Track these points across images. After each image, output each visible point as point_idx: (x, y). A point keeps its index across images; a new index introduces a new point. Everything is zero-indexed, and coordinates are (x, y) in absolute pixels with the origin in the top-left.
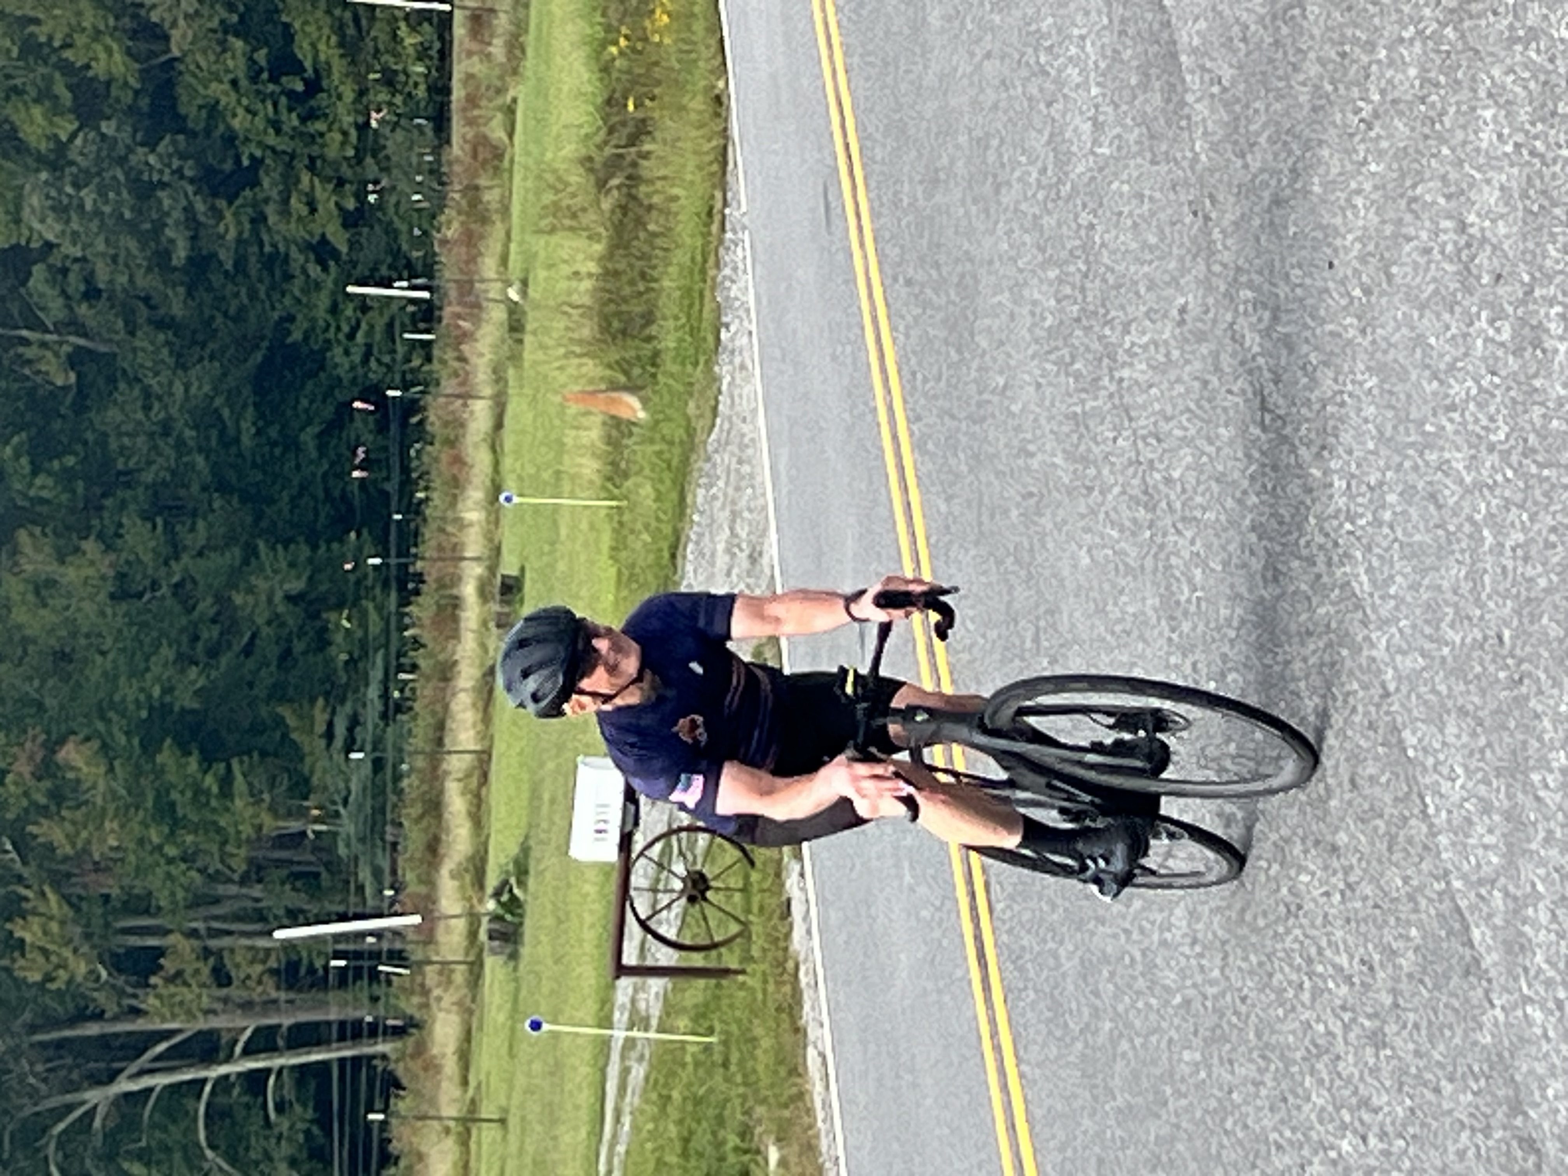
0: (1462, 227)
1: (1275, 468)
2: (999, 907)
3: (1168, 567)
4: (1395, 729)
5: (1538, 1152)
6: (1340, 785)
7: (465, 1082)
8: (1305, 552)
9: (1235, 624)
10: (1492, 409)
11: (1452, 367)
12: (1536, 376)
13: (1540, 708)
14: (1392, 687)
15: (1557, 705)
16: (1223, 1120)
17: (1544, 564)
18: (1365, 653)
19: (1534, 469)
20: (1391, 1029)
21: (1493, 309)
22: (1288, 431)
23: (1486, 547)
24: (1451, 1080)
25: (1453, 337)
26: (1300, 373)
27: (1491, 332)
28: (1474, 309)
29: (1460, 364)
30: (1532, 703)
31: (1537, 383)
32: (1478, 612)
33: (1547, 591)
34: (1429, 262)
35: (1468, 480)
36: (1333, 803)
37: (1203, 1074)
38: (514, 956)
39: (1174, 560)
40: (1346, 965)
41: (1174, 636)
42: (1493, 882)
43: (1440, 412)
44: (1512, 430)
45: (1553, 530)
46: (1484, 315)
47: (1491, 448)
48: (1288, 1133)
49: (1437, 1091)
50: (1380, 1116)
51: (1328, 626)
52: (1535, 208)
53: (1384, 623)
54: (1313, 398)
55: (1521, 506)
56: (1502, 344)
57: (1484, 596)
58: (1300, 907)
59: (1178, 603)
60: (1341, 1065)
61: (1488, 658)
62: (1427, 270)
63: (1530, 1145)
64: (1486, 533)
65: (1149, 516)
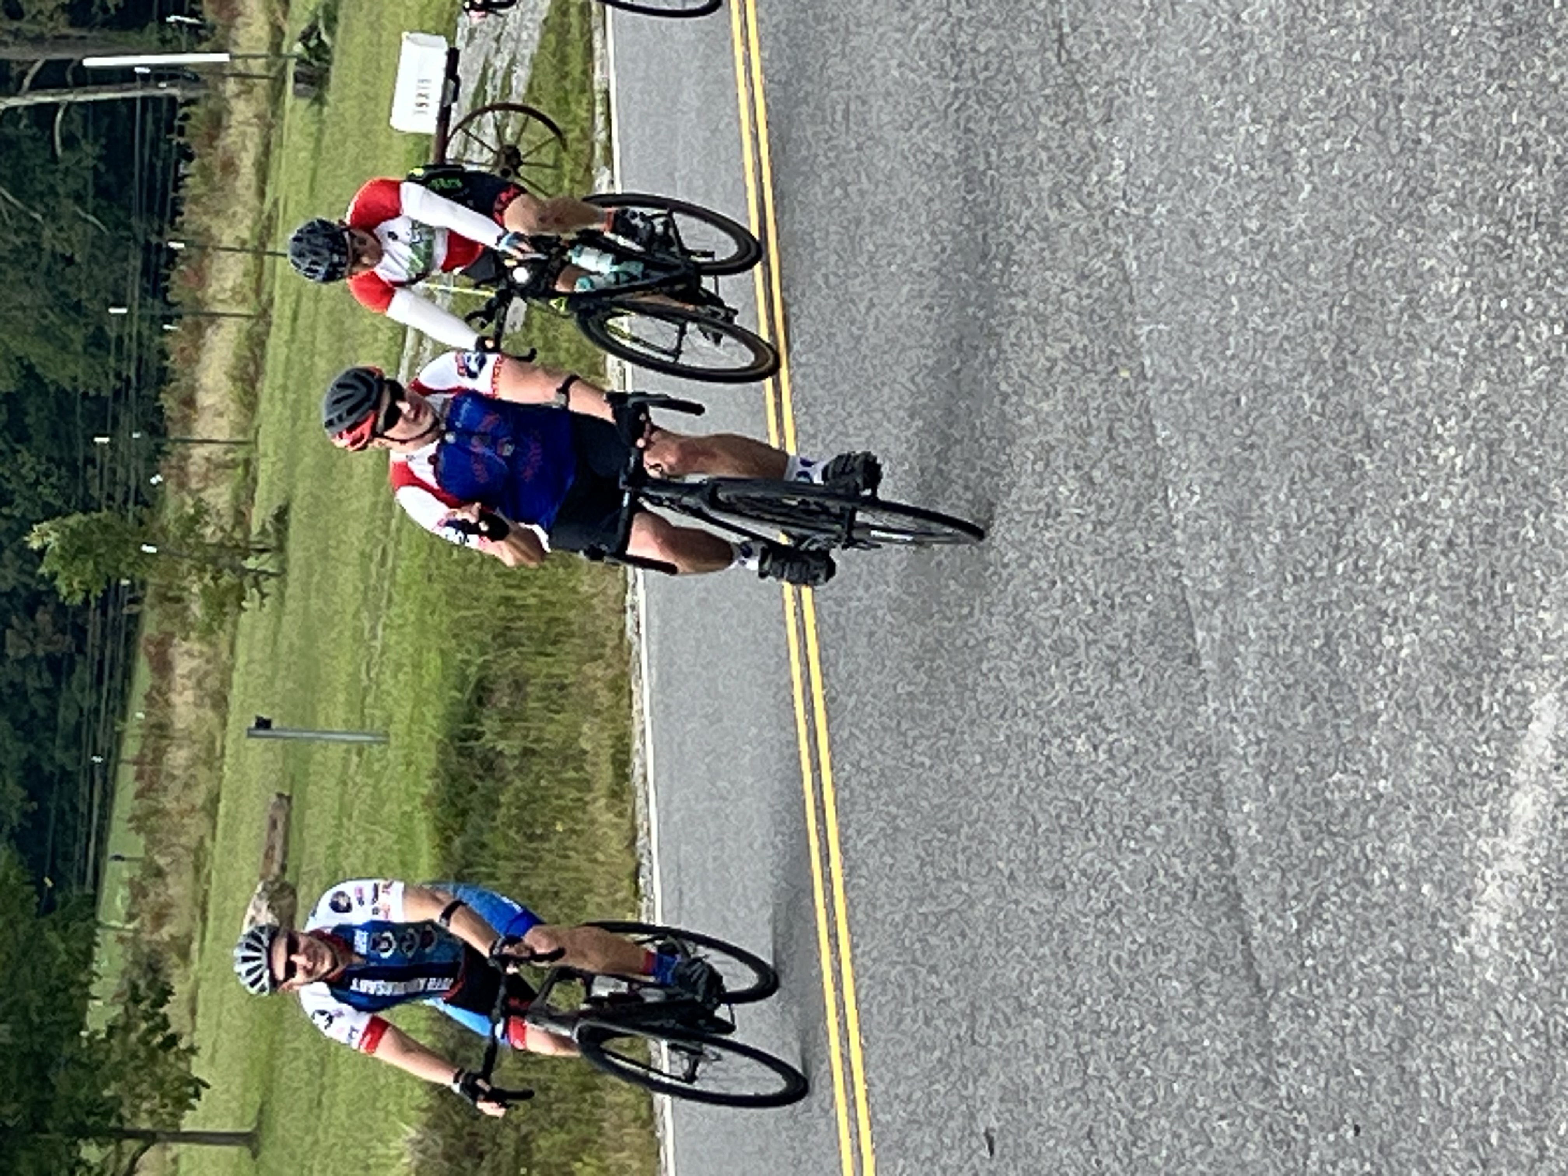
0: (1238, 19)
1: (1068, 106)
2: (796, 347)
3: (968, 130)
4: (1147, 411)
5: (1232, 849)
6: (1099, 428)
7: (262, 194)
8: (1087, 201)
9: (1022, 222)
10: (1248, 199)
11: (1218, 133)
12: (1285, 194)
13: (1264, 483)
14: (1150, 374)
15: (1279, 489)
16: (980, 660)
17: (1278, 362)
18: (1129, 326)
19: (1275, 273)
20: (1123, 667)
21: (1255, 110)
22: (1080, 79)
23: (1233, 312)
24: (1170, 742)
25: (1221, 109)
26: (1093, 36)
27: (1252, 130)
28: (1241, 98)
29: (1225, 137)
30: (1258, 473)
31: (1284, 201)
32: (1223, 364)
33: (1279, 387)
34: (1208, 27)
35: (1225, 243)
36: (1093, 441)
37: (965, 611)
38: (319, 100)
39: (972, 125)
40: (1092, 587)
41: (970, 198)
42: (1216, 603)
43: (1207, 167)
44: (1262, 228)
45: (1286, 338)
46: (1248, 109)
47: (1245, 231)
48: (1033, 706)
49: (1157, 744)
50: (1111, 738)
51: (1101, 279)
52: (1296, 48)
53: (1146, 314)
54: (1104, 67)
55: (1263, 297)
56: (1260, 147)
57: (1229, 353)
58: (1058, 514)
59: (975, 169)
60: (1082, 674)
61: (1228, 409)
62: (1205, 32)
63: (1226, 839)
64: (1234, 300)
65: (955, 70)
